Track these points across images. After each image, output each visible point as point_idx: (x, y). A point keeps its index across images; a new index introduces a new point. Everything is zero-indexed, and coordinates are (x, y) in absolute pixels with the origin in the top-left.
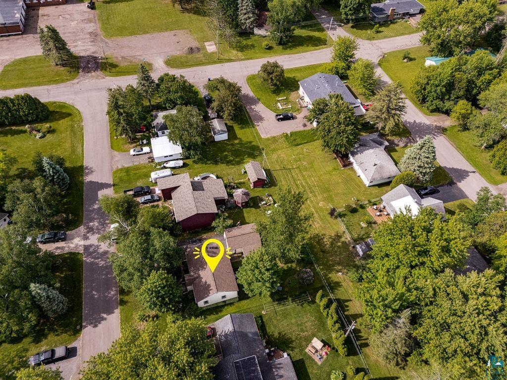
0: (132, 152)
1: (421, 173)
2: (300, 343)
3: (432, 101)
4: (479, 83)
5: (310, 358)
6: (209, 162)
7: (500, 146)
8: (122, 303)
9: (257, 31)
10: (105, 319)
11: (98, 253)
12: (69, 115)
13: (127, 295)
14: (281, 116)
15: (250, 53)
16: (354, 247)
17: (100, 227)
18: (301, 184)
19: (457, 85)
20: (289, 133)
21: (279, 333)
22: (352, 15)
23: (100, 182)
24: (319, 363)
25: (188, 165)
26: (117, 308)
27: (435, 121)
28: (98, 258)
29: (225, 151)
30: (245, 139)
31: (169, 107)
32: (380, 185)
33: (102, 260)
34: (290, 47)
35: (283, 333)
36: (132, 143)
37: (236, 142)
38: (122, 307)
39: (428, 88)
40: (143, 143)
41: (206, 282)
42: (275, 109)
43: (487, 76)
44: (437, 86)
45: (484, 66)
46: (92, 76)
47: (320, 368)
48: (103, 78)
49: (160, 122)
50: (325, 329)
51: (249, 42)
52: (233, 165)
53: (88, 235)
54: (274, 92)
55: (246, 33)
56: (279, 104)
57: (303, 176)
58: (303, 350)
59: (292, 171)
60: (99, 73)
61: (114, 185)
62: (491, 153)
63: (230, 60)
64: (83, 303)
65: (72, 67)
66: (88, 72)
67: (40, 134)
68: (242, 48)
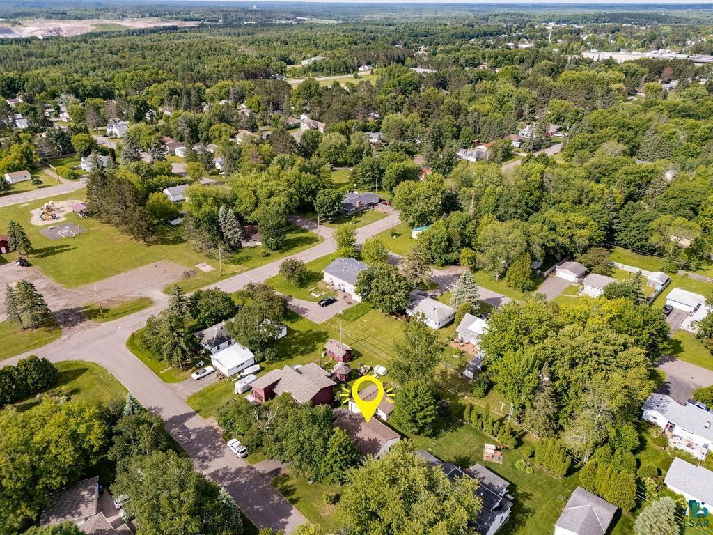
0: (195, 376)
1: (473, 302)
2: (476, 456)
3: (440, 257)
4: (467, 234)
5: (491, 463)
6: (283, 359)
7: (510, 270)
8: (294, 502)
9: (244, 244)
10: (287, 523)
11: (231, 474)
12: (84, 370)
13: (293, 493)
14: (324, 302)
15: (250, 263)
16: (462, 375)
17: (213, 452)
18: (382, 346)
19: (454, 239)
20: (341, 312)
21: (455, 458)
22: (329, 212)
23: (178, 415)
24: (501, 463)
25: (264, 368)
26: (292, 508)
27: (450, 272)
28: (235, 478)
29: (291, 345)
30: (302, 330)
31: (209, 324)
32: (446, 326)
33: (241, 477)
34: (286, 250)
35: (458, 456)
36: (186, 370)
37: (297, 334)
38: (297, 505)
39: (433, 247)
40: (200, 365)
41: (370, 440)
42: (314, 300)
43: (470, 226)
44: (440, 243)
45: (464, 219)
46: (82, 328)
47: (504, 466)
48: (98, 325)
49: (211, 338)
50: (486, 439)
51: (241, 255)
52: (307, 353)
53: (205, 464)
54: (300, 286)
55: (235, 248)
56: (312, 294)
57: (380, 341)
58: (482, 460)
59: (366, 340)
60: (88, 322)
61: (197, 412)
62: (507, 279)
63: (234, 274)
64: (252, 521)
65: (48, 326)
66: (73, 325)
67: (64, 398)
68: (239, 261)
